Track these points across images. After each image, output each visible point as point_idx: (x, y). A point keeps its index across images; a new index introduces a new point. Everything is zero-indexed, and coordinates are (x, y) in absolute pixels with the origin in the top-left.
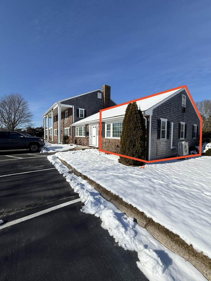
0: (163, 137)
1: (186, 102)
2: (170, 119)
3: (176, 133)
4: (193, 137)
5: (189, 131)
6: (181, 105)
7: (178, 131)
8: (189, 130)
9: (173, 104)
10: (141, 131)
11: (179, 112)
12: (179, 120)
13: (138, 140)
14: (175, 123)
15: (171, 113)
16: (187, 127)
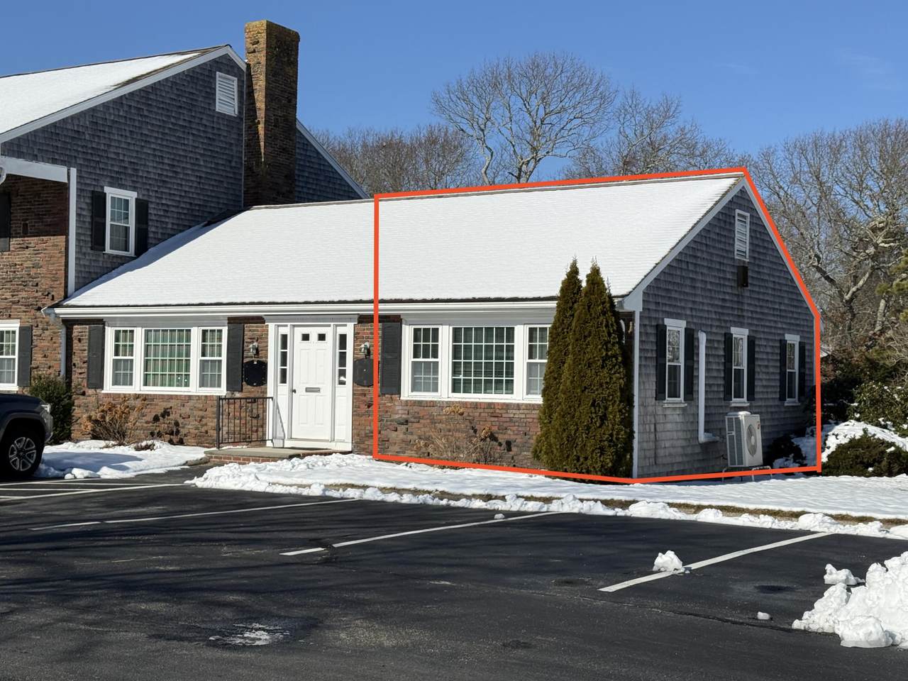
0: (674, 394)
1: (751, 236)
2: (695, 321)
3: (715, 377)
4: (782, 399)
5: (767, 367)
6: (731, 256)
7: (722, 367)
8: (766, 363)
9: (705, 256)
10: (621, 370)
11: (724, 285)
12: (726, 321)
13: (615, 401)
14: (711, 333)
15: (695, 295)
16: (757, 349)
